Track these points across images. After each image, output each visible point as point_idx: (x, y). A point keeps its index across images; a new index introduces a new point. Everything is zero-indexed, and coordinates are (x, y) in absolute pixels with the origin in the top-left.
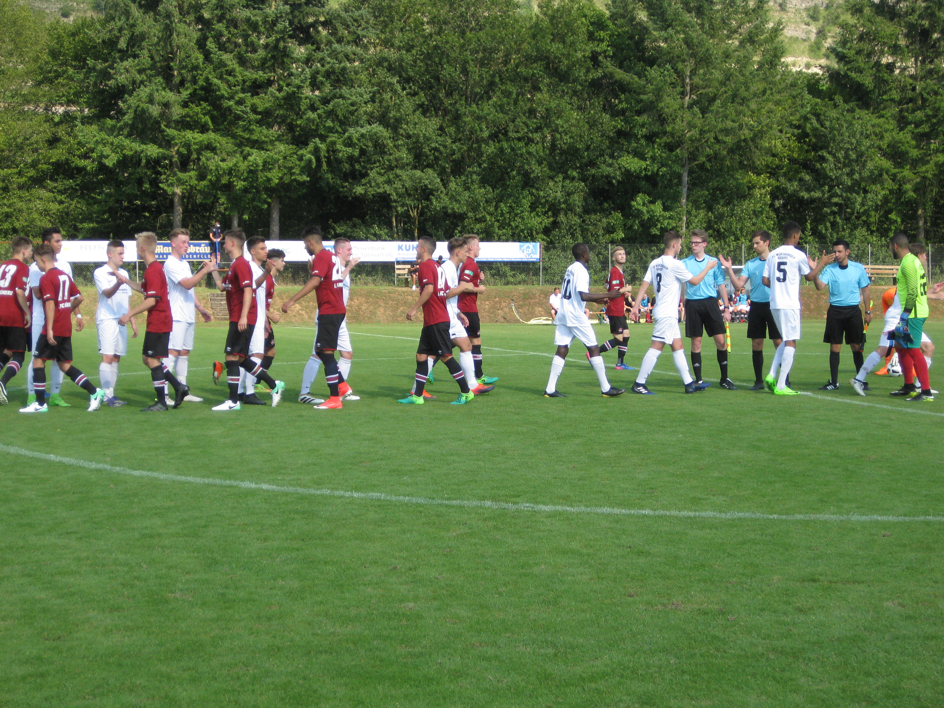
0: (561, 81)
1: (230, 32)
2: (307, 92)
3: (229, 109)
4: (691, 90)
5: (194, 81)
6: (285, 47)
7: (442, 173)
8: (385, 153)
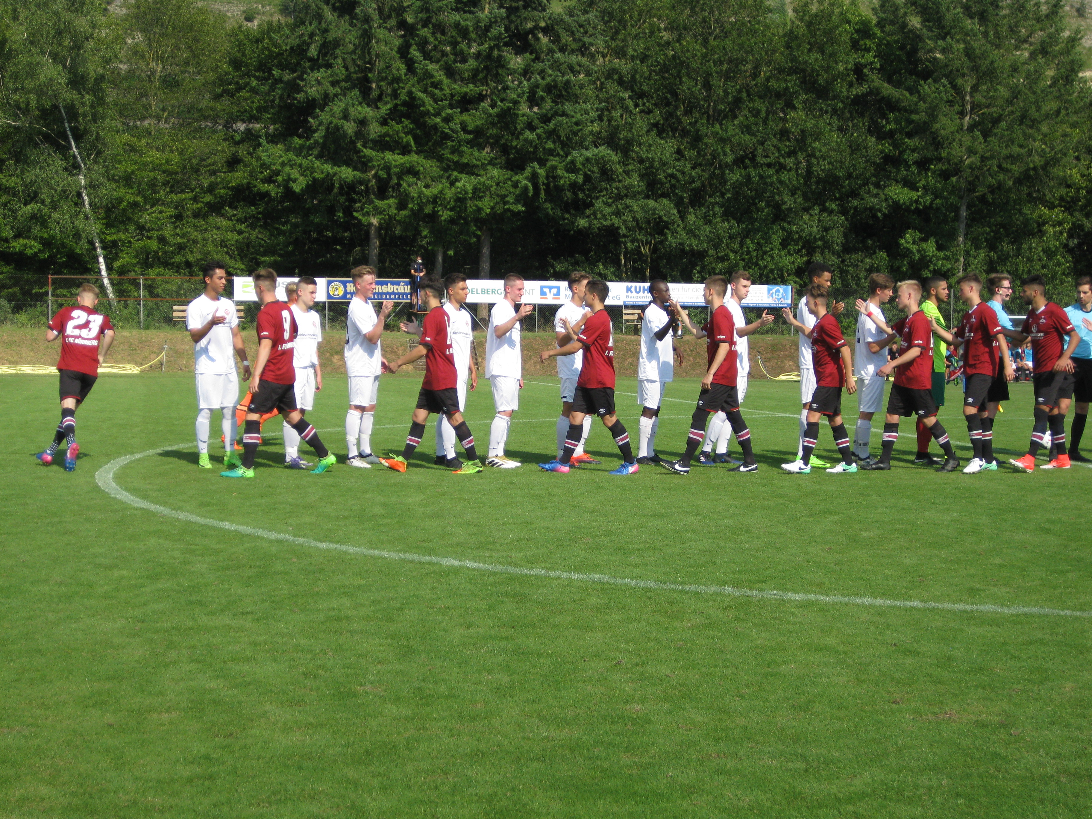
0: (819, 97)
1: (436, 39)
2: (524, 109)
3: (435, 127)
4: (972, 109)
5: (395, 95)
6: (500, 57)
7: (679, 203)
8: (613, 180)
